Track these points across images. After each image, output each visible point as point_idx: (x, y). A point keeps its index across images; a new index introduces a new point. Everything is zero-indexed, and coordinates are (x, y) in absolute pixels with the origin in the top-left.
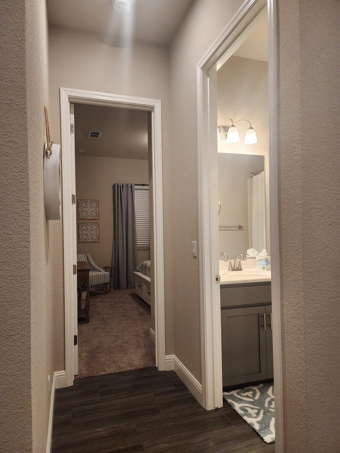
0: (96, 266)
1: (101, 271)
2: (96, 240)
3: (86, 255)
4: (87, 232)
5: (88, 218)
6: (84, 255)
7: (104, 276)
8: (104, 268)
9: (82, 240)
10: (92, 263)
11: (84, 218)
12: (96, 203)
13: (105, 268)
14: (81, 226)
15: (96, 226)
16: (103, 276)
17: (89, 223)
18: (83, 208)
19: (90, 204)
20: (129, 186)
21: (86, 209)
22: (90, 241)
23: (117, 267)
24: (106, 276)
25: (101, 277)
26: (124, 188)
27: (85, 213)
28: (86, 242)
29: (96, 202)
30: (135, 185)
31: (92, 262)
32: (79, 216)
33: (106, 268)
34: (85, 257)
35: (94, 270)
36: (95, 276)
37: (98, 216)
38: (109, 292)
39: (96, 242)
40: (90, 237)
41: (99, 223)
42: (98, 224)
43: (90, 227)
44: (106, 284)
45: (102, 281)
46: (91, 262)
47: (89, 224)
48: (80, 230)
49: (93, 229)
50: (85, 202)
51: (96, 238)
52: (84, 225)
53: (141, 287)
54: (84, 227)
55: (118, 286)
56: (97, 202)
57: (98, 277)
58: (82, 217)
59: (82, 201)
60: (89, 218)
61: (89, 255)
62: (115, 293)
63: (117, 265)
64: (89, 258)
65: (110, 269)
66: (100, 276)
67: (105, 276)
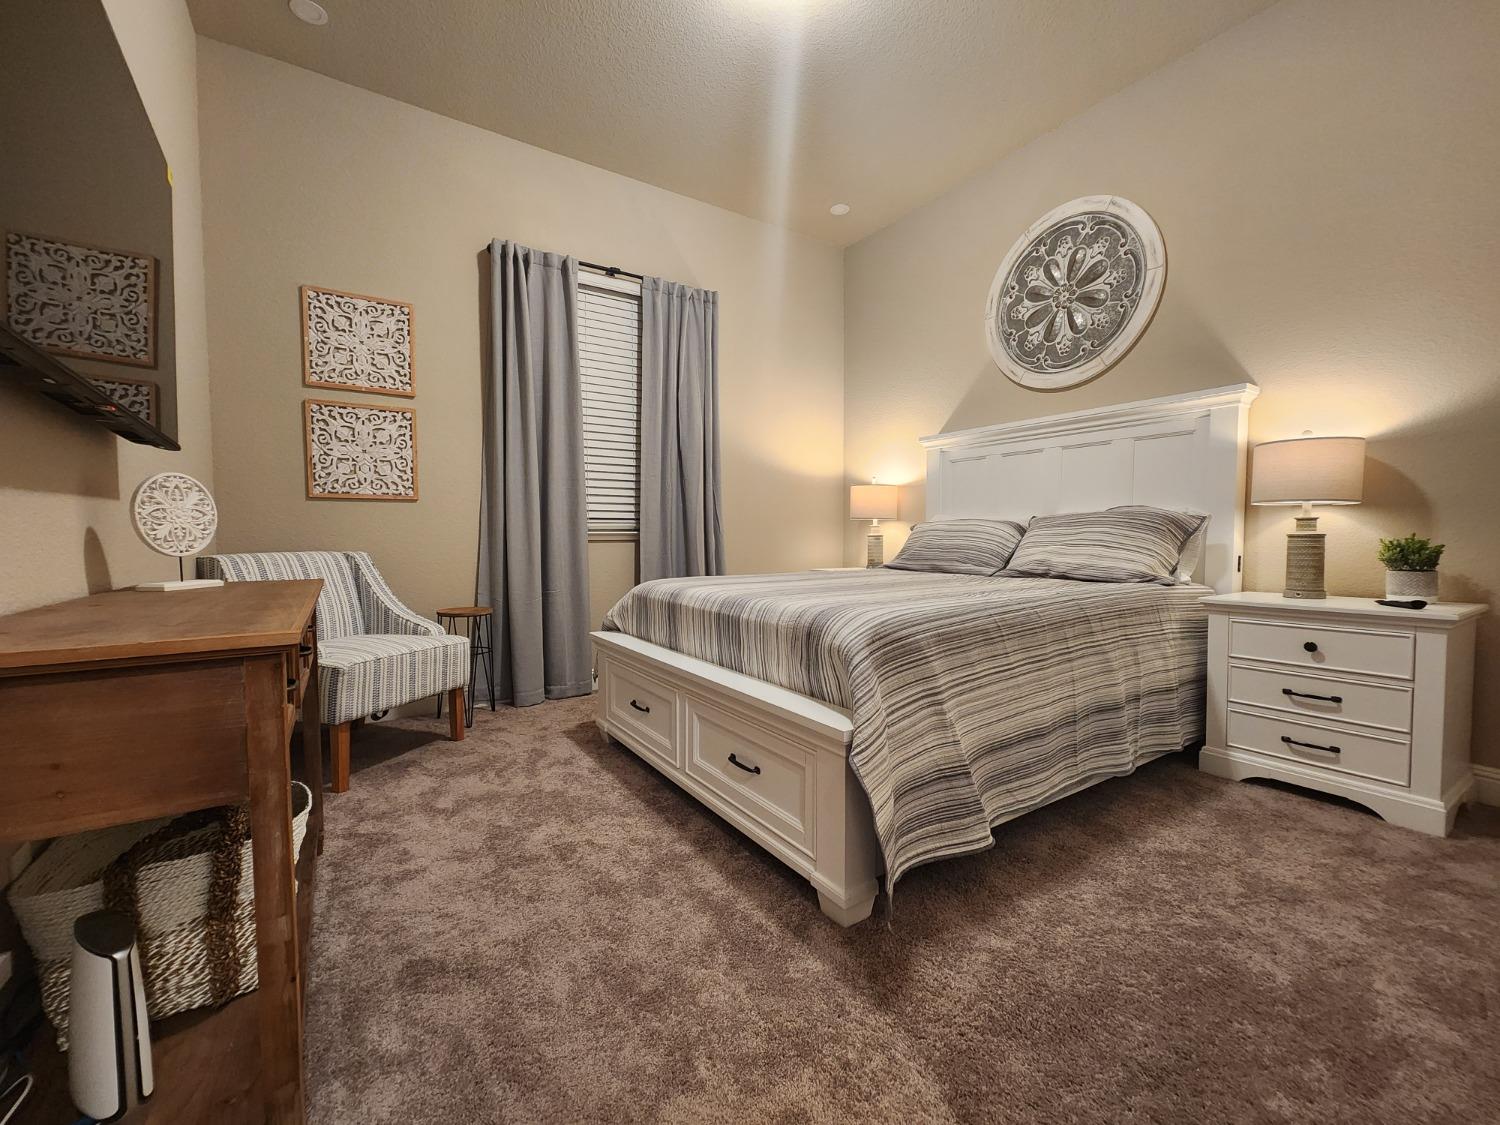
0: (398, 609)
1: (427, 632)
2: (400, 487)
3: (347, 557)
4: (352, 450)
5: (359, 383)
6: (335, 559)
7: (446, 656)
8: (440, 617)
9: (329, 487)
10: (380, 594)
11: (337, 380)
12: (396, 317)
13: (445, 615)
14: (318, 416)
15: (398, 423)
16: (440, 656)
17: (365, 407)
18: (332, 334)
19: (366, 319)
20: (556, 263)
21: (346, 340)
22: (366, 490)
23: (500, 611)
24: (455, 654)
25: (424, 663)
26: (532, 265)
27: (343, 357)
28: (347, 498)
29: (397, 311)
30: (581, 264)
31: (383, 590)
32: (308, 370)
33: (453, 616)
34: (340, 570)
35: (392, 626)
36: (391, 665)
37: (406, 380)
38: (469, 726)
39: (397, 499)
40: (371, 476)
41: (413, 412)
42: (408, 415)
43: (370, 427)
44: (454, 693)
45: (431, 684)
46: (375, 588)
47: (363, 414)
48: (315, 437)
49: (382, 437)
50: (338, 303)
51: (398, 481)
52: (338, 416)
53: (648, 710)
54: (336, 425)
55: (507, 695)
56: (405, 313)
57: (413, 665)
58: (325, 376)
59: (323, 298)
60: (362, 383)
61: (363, 559)
62: (500, 730)
63: (500, 599)
64: (364, 569)
65: (471, 619)
66: (419, 658)
67: (451, 658)
